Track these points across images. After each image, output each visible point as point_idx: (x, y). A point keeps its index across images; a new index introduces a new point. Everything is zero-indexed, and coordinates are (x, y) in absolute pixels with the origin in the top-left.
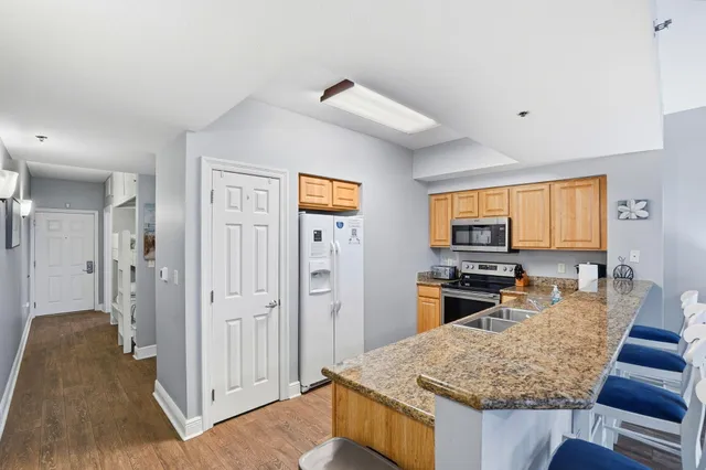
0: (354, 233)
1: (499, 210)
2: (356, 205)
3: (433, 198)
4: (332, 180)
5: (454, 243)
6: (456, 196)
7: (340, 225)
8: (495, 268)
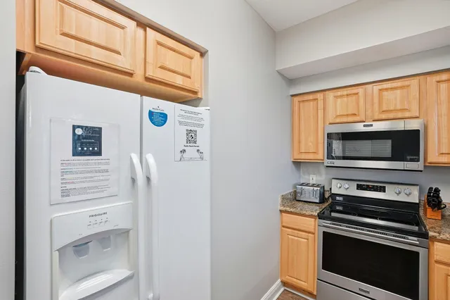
0: (191, 137)
1: (403, 110)
2: (196, 87)
3: (296, 99)
4: (143, 24)
5: (330, 156)
6: (331, 95)
7: (159, 119)
8: (383, 189)
